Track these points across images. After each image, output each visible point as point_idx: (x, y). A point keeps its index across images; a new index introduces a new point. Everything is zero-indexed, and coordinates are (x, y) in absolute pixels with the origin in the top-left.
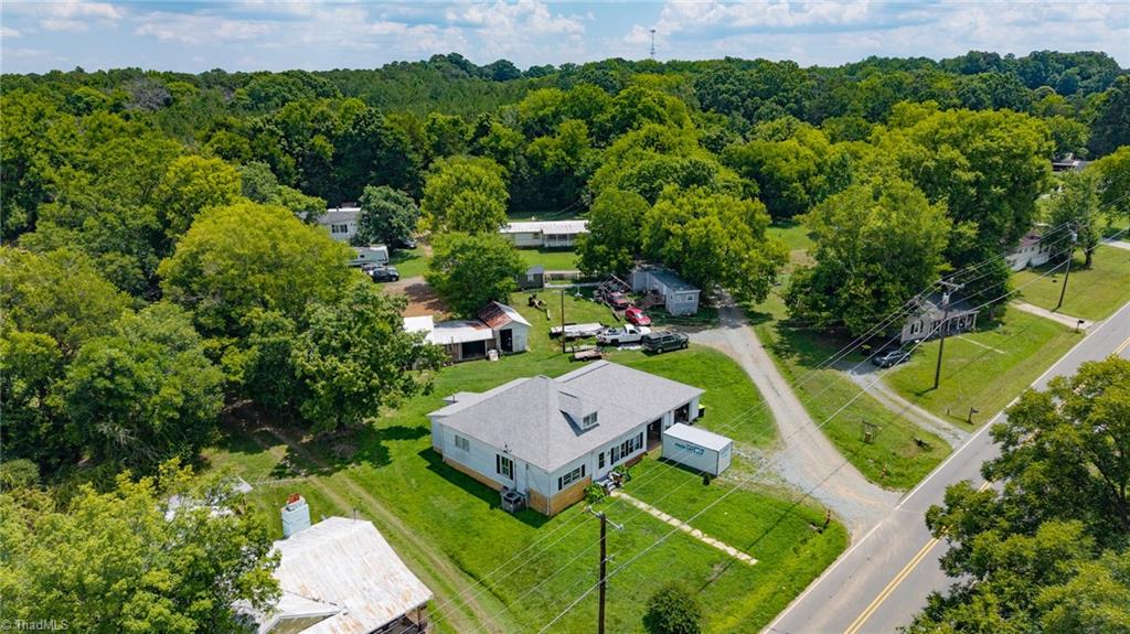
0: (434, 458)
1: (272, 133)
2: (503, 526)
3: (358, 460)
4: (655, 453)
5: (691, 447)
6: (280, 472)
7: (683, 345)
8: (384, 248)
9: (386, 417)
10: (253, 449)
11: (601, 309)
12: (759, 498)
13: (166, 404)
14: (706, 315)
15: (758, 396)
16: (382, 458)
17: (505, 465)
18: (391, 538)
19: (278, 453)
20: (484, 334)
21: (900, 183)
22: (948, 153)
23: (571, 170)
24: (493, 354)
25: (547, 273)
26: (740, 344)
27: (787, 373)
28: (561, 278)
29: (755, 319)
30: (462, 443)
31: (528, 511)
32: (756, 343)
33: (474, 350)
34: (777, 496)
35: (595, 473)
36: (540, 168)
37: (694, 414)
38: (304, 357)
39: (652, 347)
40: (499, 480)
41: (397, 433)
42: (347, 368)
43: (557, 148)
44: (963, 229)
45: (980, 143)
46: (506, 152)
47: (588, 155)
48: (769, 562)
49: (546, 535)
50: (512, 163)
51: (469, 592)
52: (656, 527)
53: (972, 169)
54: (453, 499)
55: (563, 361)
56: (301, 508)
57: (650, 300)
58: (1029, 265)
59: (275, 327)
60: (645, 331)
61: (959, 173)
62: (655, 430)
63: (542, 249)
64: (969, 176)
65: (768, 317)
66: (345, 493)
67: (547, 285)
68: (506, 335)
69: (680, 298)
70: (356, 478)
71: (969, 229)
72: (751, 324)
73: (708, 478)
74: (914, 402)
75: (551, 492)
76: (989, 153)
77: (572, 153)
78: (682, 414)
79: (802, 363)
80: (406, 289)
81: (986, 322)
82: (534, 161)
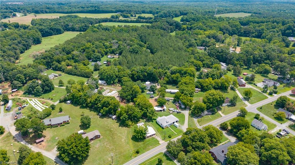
0: (156, 122)
1: (140, 72)
2: (161, 129)
3: (151, 121)
4: (173, 125)
5: (175, 125)
6: (145, 122)
7: (181, 113)
8: (153, 92)
9: (153, 118)
10: (143, 119)
11: (175, 106)
12: (179, 129)
13: (139, 117)
14: (185, 109)
15: (185, 120)
16: (153, 122)
17: (161, 124)
18: (153, 128)
19: (145, 120)
20: (162, 109)
21: (205, 99)
22: (210, 97)
23: (177, 80)
24: (162, 111)
25: (170, 98)
26: (186, 113)
27: (189, 117)
28: (172, 99)
29: (190, 109)
30: (158, 122)
31: (163, 128)
32: (188, 113)
33: (161, 111)
34: (181, 130)
35: (168, 126)
36: (173, 79)
37: (178, 121)
38: (148, 114)
39: (178, 113)
40: (161, 125)
41: (154, 119)
42: (151, 115)
43: (175, 77)
44: (210, 105)
45: (214, 97)
46: (169, 77)
47: (179, 79)
48: (178, 134)
49: (164, 130)
50: (169, 78)
51: (158, 133)
52: (171, 130)
53: (213, 99)
54: (158, 126)
55: (169, 113)
56: (148, 126)
57: (180, 106)
58: (228, 105)
59: (146, 111)
60: (177, 111)
61: (211, 99)
62: (174, 123)
63: (171, 93)
64: (212, 100)
65: (191, 110)
66: (150, 124)
67: (170, 101)
68: (164, 110)
69: (183, 106)
70: (151, 123)
71: (211, 105)
72: (189, 110)
73: (177, 127)
74: (198, 123)
75: (164, 127)
76: (214, 98)
77: (177, 78)
78: (177, 121)
79: (191, 117)
80: (155, 99)
81: (213, 114)
82: (172, 78)
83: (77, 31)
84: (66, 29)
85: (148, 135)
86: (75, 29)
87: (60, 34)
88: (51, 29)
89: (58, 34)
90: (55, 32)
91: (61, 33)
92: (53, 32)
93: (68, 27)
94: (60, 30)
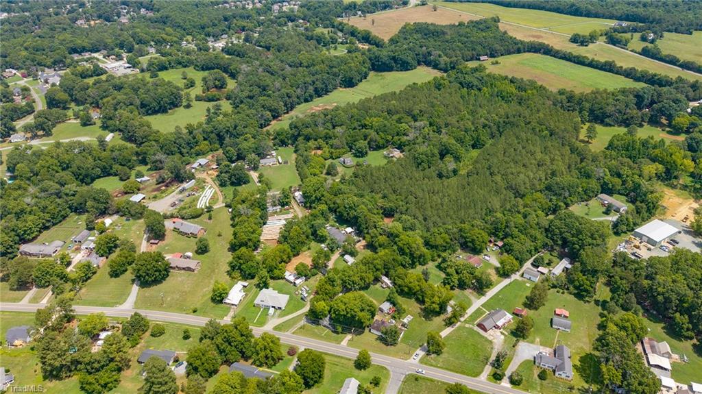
7: (305, 301)
15: (293, 313)
20: (292, 281)
24: (292, 284)
34: (267, 320)
35: (261, 306)
37: (282, 309)
39: (302, 298)
55: (293, 292)
60: (306, 295)
62: (273, 307)
68: (295, 283)
73: (268, 315)
75: (255, 305)
78: (278, 308)
81: (335, 331)
83: (440, 69)
84: (423, 62)
85: (227, 301)
86: (438, 65)
87: (405, 71)
88: (394, 59)
89: (401, 71)
90: (399, 65)
91: (407, 70)
92: (394, 64)
93: (428, 58)
94: (408, 63)
